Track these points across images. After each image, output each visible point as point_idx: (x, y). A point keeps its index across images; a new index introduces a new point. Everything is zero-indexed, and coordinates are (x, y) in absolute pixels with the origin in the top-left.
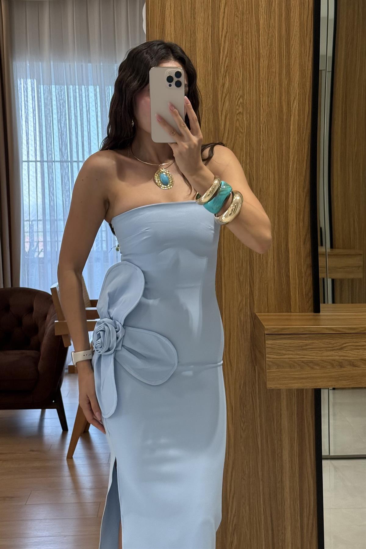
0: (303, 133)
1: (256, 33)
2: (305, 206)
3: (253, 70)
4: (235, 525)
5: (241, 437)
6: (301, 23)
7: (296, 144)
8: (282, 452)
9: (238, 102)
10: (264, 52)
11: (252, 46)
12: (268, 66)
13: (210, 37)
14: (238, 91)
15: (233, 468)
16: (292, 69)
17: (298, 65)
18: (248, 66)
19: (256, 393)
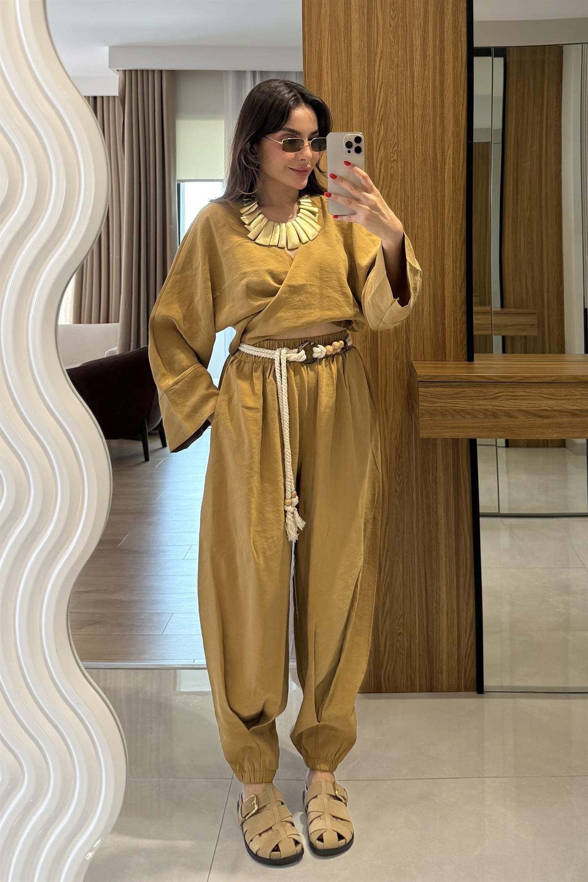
0: (458, 182)
1: (410, 85)
2: (461, 254)
3: (407, 119)
4: (388, 585)
5: (396, 490)
6: (455, 74)
7: (451, 192)
8: (437, 507)
9: (393, 149)
10: (418, 101)
11: (406, 97)
12: (422, 115)
13: (366, 88)
14: (393, 140)
15: (387, 524)
16: (446, 119)
17: (452, 113)
18: (403, 115)
19: (412, 443)
